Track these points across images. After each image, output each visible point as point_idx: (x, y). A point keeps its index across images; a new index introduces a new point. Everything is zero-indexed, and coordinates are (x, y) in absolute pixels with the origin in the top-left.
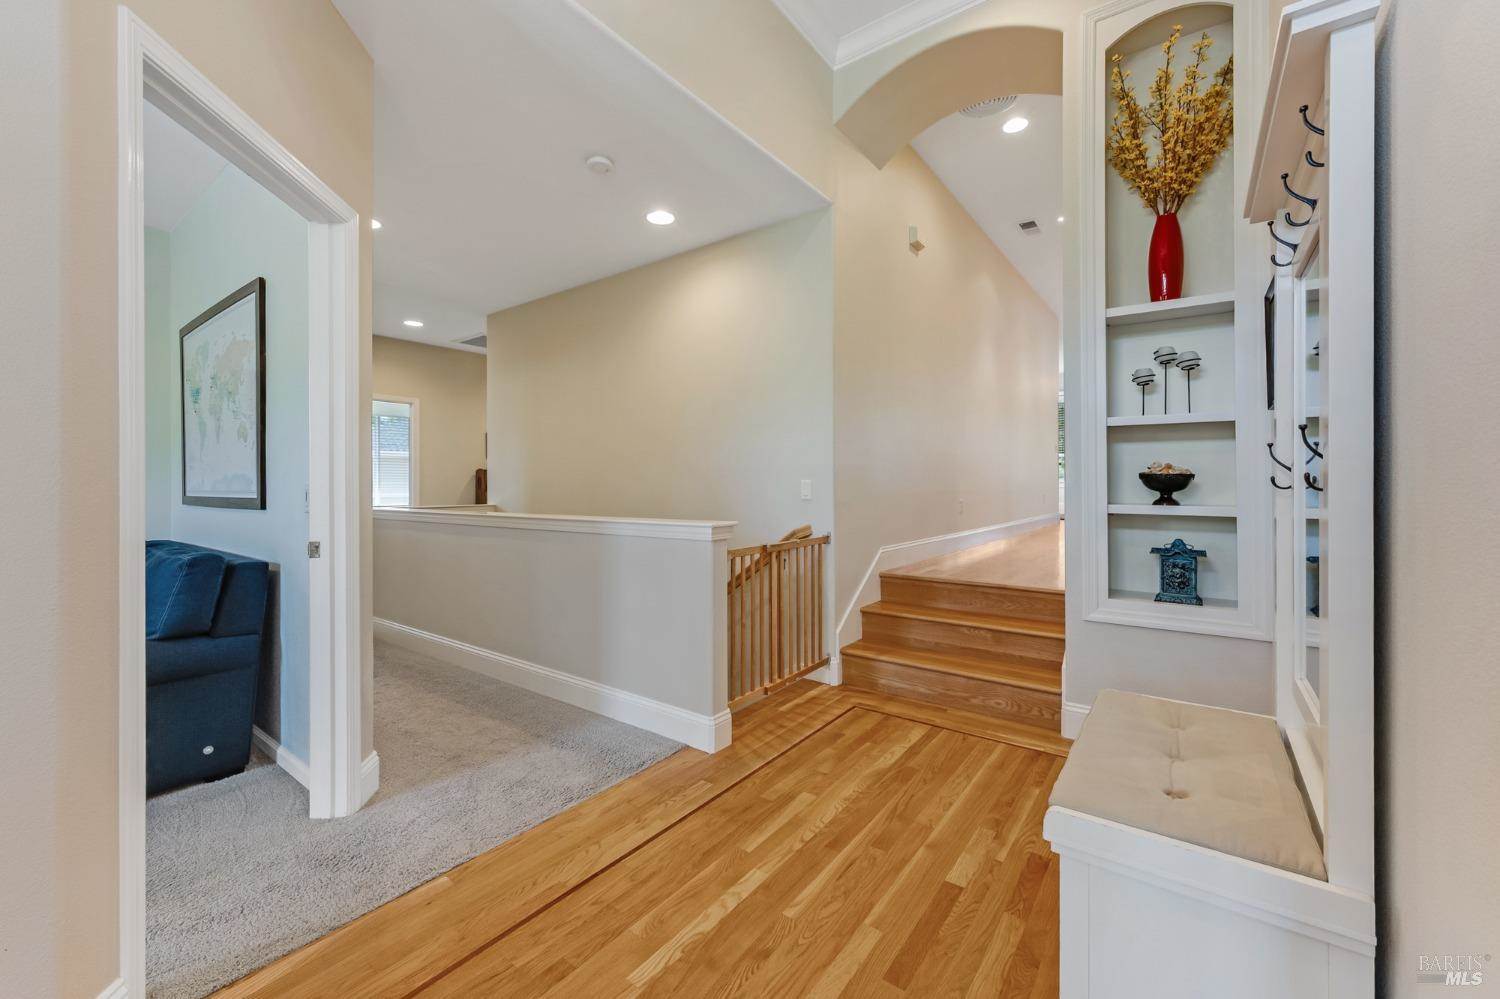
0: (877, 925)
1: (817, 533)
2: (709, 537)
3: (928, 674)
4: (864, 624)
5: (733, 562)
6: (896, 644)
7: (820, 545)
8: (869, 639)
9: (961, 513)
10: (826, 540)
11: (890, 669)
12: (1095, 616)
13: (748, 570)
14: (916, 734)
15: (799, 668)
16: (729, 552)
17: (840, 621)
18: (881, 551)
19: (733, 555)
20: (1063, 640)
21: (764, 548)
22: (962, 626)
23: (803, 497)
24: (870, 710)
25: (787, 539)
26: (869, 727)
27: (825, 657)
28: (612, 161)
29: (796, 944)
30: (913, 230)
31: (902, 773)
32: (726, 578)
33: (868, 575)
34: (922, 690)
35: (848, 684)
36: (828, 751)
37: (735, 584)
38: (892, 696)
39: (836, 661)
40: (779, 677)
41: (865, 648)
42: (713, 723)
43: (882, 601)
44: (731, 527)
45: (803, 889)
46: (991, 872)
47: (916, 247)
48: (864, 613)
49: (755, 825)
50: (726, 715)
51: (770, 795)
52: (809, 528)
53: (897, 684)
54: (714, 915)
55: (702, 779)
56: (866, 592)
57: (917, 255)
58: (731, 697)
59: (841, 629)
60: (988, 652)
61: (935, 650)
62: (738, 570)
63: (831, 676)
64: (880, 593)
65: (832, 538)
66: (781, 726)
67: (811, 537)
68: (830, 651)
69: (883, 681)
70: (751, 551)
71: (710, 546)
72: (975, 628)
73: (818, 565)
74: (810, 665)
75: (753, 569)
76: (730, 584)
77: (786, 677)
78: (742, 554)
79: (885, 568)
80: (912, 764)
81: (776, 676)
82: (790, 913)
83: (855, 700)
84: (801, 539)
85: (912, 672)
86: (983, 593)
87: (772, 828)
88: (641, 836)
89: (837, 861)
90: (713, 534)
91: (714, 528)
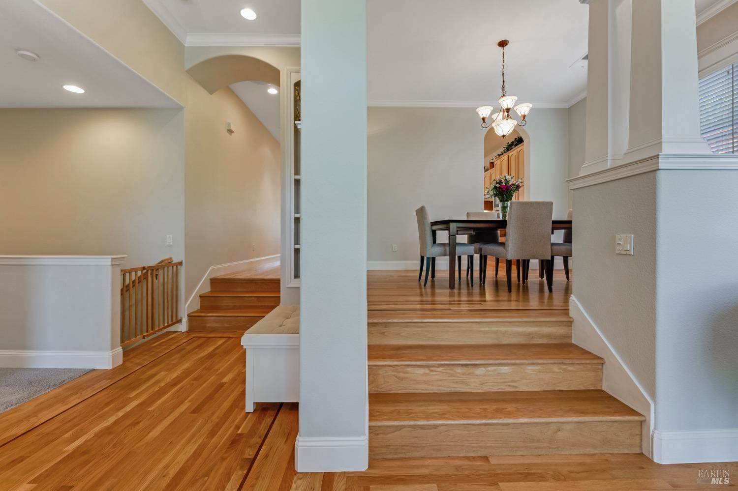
0: (189, 402)
1: (175, 261)
2: (110, 263)
3: (229, 318)
4: (200, 302)
5: (124, 275)
6: (216, 308)
7: (177, 266)
8: (203, 308)
9: (254, 250)
10: (180, 264)
11: (212, 318)
12: (290, 286)
13: (134, 282)
14: (221, 342)
15: (164, 325)
16: (121, 270)
17: (188, 301)
18: (211, 268)
19: (124, 272)
20: (280, 297)
21: (144, 268)
22: (245, 297)
23: (168, 244)
24: (200, 338)
25: (159, 263)
26: (199, 344)
27: (179, 318)
28: (38, 56)
29: (153, 415)
30: (229, 124)
31: (211, 355)
32: (119, 287)
33: (204, 279)
34: (226, 325)
35: (191, 330)
36: (178, 355)
37: (125, 290)
38: (213, 330)
39: (185, 320)
40: (152, 330)
41: (201, 312)
42: (111, 354)
43: (211, 291)
44: (124, 258)
45: (157, 401)
46: (239, 376)
47: (230, 131)
48: (201, 297)
49: (134, 388)
50: (120, 350)
51: (144, 376)
52: (171, 258)
53: (215, 325)
54: (112, 419)
55: (104, 379)
56: (203, 286)
57: (231, 135)
58: (122, 341)
59: (188, 304)
60: (256, 306)
61: (234, 308)
62: (127, 282)
63: (183, 327)
64: (210, 287)
65: (184, 262)
66: (152, 352)
67: (173, 262)
68: (182, 316)
69: (208, 325)
70: (136, 270)
71: (110, 268)
72: (250, 297)
73: (176, 275)
74: (170, 323)
75: (137, 281)
76: (122, 290)
77: (156, 330)
78: (130, 271)
79: (212, 276)
80: (216, 352)
81: (150, 329)
82: (150, 409)
83: (193, 336)
84: (167, 264)
85: (222, 318)
86: (255, 283)
87: (144, 387)
88: (66, 407)
89: (176, 388)
90: (111, 261)
91: (112, 259)
